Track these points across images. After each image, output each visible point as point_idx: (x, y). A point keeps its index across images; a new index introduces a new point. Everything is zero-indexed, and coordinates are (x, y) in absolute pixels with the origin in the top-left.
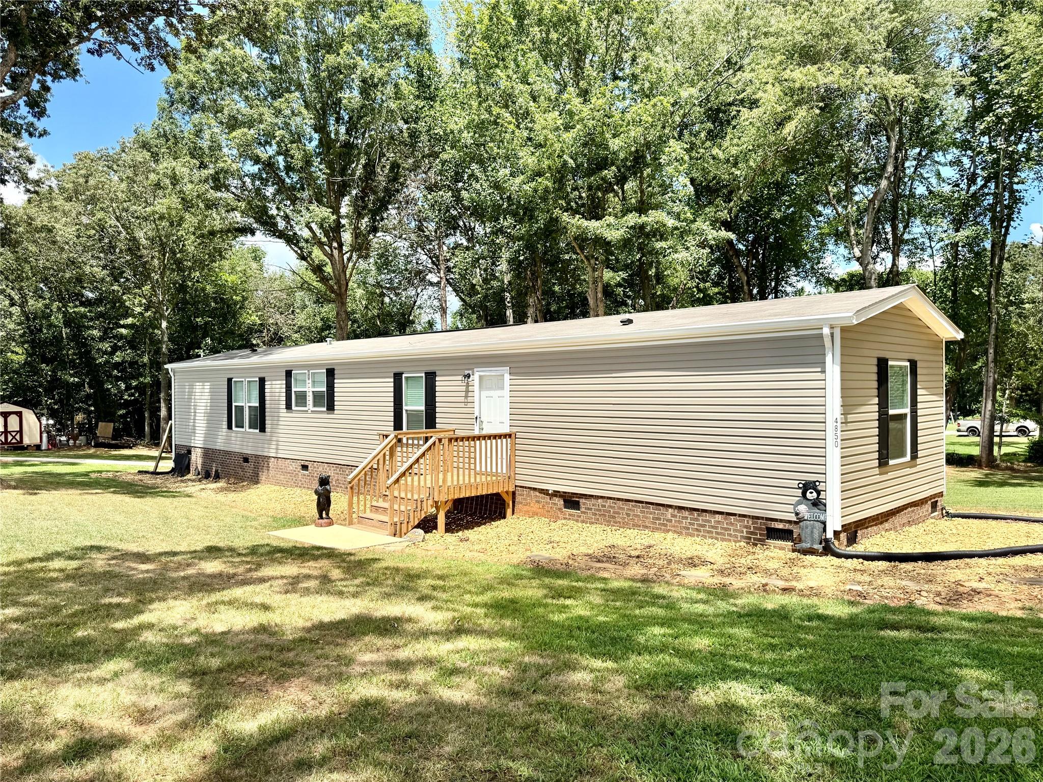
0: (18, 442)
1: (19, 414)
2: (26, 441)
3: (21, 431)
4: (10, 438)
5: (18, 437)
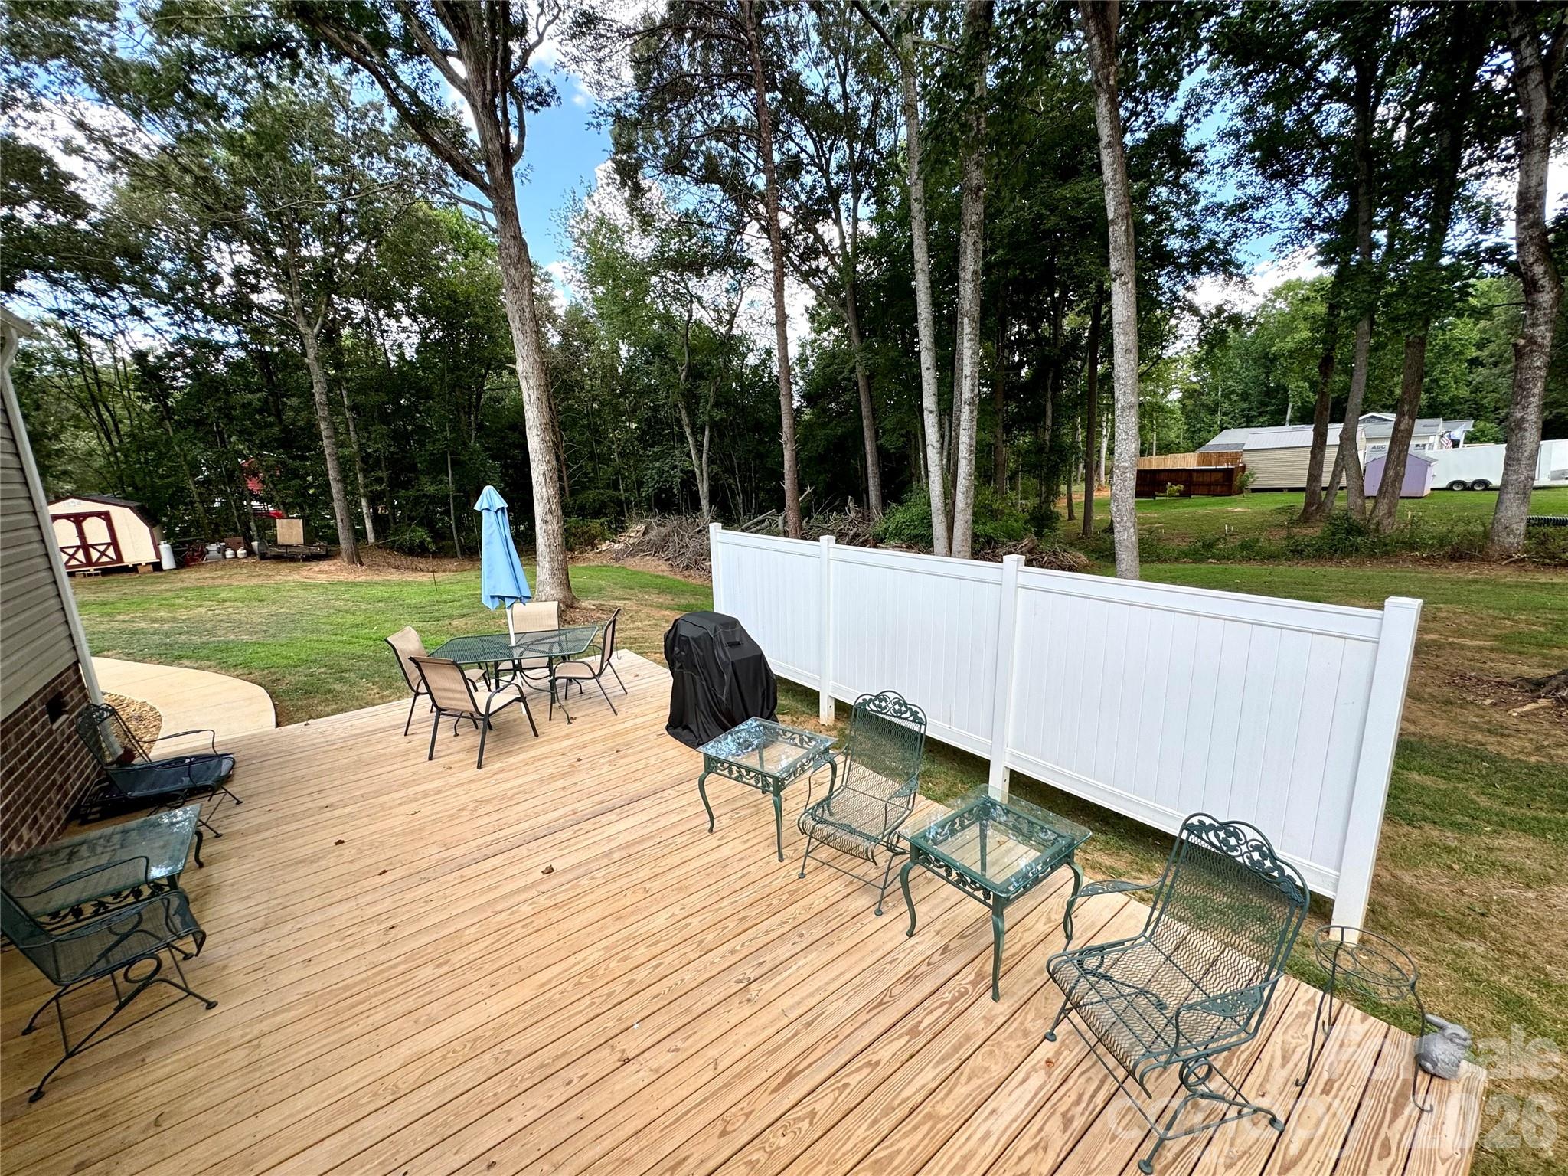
0: (113, 561)
1: (106, 516)
2: (129, 560)
3: (114, 543)
4: (95, 555)
5: (111, 552)
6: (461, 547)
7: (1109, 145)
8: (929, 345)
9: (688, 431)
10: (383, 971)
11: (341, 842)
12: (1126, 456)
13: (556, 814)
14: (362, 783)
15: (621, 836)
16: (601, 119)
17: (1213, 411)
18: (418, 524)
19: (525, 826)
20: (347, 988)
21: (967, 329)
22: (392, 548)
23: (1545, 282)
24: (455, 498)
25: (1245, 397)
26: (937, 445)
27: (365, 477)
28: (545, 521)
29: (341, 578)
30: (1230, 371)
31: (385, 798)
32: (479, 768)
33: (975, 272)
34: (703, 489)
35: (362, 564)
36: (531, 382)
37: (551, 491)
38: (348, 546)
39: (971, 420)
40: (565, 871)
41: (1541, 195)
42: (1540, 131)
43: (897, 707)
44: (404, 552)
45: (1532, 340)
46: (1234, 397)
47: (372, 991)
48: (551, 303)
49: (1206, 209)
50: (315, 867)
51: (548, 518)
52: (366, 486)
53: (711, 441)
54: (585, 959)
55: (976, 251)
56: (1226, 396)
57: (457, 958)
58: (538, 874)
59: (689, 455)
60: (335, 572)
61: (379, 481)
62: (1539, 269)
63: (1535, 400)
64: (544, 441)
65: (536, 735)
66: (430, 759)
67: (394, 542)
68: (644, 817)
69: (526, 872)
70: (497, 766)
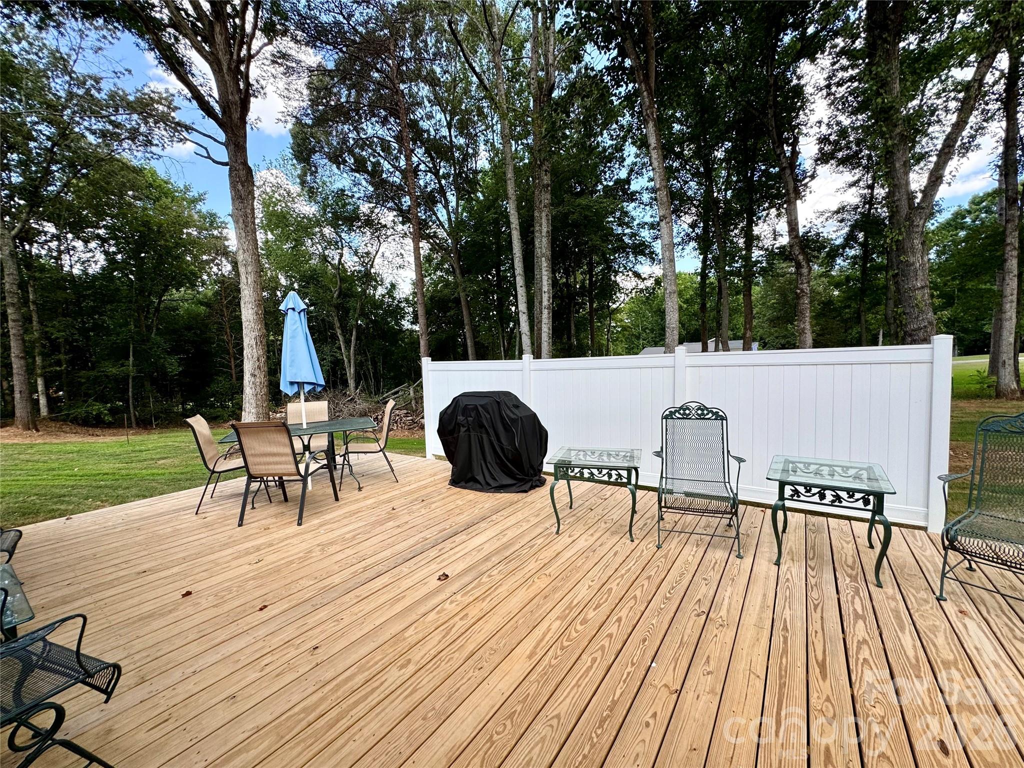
6: (136, 419)
7: (655, 148)
8: (521, 273)
9: (339, 332)
10: (339, 687)
11: (188, 593)
12: (673, 321)
13: (411, 541)
14: (172, 551)
15: (486, 546)
16: (288, 118)
17: (638, 338)
18: (95, 400)
19: (387, 553)
20: (306, 711)
21: (544, 264)
22: (64, 420)
23: (804, 263)
24: (134, 378)
25: (652, 331)
26: (528, 333)
27: (43, 361)
28: (254, 375)
29: (16, 441)
30: (644, 317)
31: (217, 555)
32: (299, 524)
33: (548, 232)
34: (351, 372)
35: (38, 430)
36: (250, 269)
37: (261, 352)
38: (24, 415)
39: (549, 318)
40: (460, 575)
41: (797, 224)
42: (792, 195)
43: (700, 412)
44: (79, 425)
45: (802, 290)
46: (648, 331)
47: (344, 705)
48: (226, 243)
49: (639, 224)
50: (170, 618)
51: (256, 373)
52: (44, 367)
53: (357, 339)
54: (549, 630)
55: (548, 220)
56: (644, 330)
57: (417, 655)
58: (434, 583)
59: (340, 348)
60: (9, 437)
61: (59, 363)
62: (801, 257)
63: (807, 319)
64: (257, 314)
65: (337, 499)
66: (240, 525)
67: (68, 415)
68: (490, 533)
69: (422, 582)
70: (316, 522)
